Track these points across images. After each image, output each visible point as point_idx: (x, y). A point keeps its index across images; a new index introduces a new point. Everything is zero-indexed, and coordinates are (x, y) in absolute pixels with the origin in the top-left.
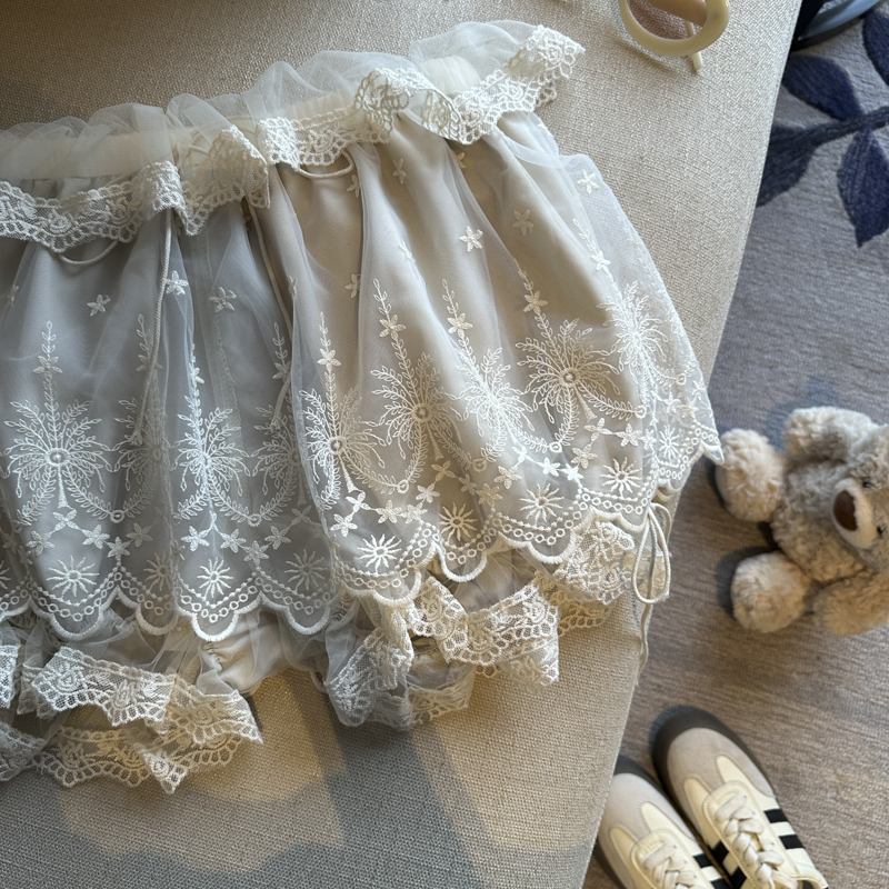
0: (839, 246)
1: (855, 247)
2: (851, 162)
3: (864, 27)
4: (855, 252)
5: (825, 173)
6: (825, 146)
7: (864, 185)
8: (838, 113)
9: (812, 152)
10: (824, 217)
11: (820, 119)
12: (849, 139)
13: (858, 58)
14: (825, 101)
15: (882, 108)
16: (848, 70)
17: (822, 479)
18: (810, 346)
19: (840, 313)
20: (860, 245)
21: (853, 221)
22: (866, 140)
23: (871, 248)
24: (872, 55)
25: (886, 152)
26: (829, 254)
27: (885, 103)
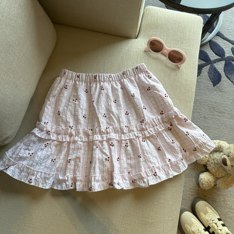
0: (210, 87)
1: (213, 87)
2: (210, 70)
3: (209, 43)
5: (205, 73)
6: (205, 67)
7: (213, 75)
8: (206, 61)
9: (202, 69)
10: (206, 82)
11: (203, 62)
12: (209, 65)
13: (209, 50)
14: (203, 59)
15: (215, 59)
16: (207, 52)
18: (206, 108)
19: (212, 101)
20: (214, 87)
21: (212, 82)
22: (213, 66)
23: (216, 87)
24: (212, 49)
25: (217, 68)
26: (208, 89)
27: (216, 58)
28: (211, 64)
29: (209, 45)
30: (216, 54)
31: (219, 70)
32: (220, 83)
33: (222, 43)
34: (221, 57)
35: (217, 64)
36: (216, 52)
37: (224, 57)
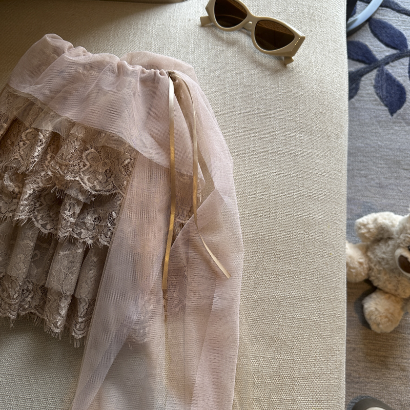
0: (383, 118)
1: (390, 117)
2: (379, 81)
4: (390, 119)
5: (368, 88)
6: (365, 76)
7: (387, 90)
8: (367, 61)
9: (360, 80)
10: (373, 107)
11: (360, 66)
12: (374, 73)
13: (370, 38)
14: (360, 58)
15: (386, 56)
16: (367, 43)
18: (381, 164)
19: (391, 147)
20: (392, 116)
21: (386, 105)
22: (383, 70)
23: (398, 116)
24: (376, 35)
25: (393, 74)
26: (379, 122)
27: (387, 54)
28: (379, 66)
29: (368, 27)
30: (387, 45)
31: (398, 79)
32: (405, 106)
33: (396, 21)
34: (398, 51)
35: (392, 66)
36: (387, 40)
37: (405, 49)
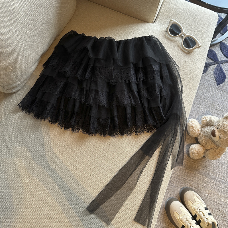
0: (213, 86)
2: (216, 70)
4: (216, 87)
5: (211, 71)
6: (211, 66)
7: (219, 74)
8: (214, 60)
11: (211, 61)
12: (216, 65)
14: (212, 58)
16: (216, 52)
17: (209, 129)
21: (216, 81)
22: (219, 66)
24: (221, 50)
25: (223, 68)
27: (223, 59)
28: (218, 64)
29: (219, 45)
30: (225, 55)
31: (225, 71)
32: (224, 83)
35: (224, 65)
